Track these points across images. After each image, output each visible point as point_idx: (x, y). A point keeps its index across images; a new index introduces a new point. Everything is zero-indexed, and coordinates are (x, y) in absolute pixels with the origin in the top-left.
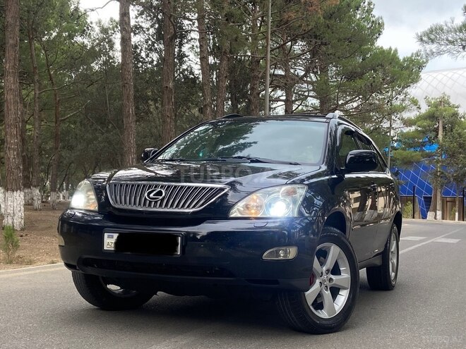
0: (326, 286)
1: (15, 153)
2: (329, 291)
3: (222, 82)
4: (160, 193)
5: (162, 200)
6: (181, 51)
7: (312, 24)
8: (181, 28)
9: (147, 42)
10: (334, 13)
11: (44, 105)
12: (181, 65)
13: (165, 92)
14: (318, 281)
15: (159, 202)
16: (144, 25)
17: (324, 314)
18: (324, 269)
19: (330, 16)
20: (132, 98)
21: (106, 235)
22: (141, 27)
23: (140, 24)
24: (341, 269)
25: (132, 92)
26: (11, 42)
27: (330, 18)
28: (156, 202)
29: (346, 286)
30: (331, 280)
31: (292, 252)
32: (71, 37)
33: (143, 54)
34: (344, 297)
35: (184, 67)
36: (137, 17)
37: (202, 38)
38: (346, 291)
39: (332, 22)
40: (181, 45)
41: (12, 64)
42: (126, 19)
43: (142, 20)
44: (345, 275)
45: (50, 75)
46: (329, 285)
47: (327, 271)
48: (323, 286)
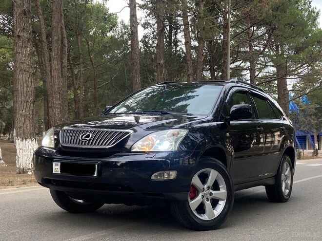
0: (208, 198)
1: (59, 110)
2: (209, 202)
3: (200, 58)
4: (88, 136)
5: (90, 140)
6: (176, 38)
7: (264, 15)
8: (176, 22)
9: (153, 33)
10: (279, 6)
11: (88, 78)
12: (176, 48)
13: (158, 67)
14: (200, 195)
15: (87, 142)
16: (151, 22)
17: (205, 217)
18: (206, 186)
19: (276, 8)
20: (138, 72)
21: (54, 163)
22: (149, 24)
23: (149, 21)
24: (220, 187)
25: (138, 68)
26: (55, 38)
27: (277, 10)
28: (86, 142)
29: (223, 198)
30: (211, 194)
31: (173, 175)
32: (103, 33)
33: (150, 42)
34: (222, 206)
35: (178, 49)
36: (146, 17)
37: (186, 29)
38: (223, 201)
39: (279, 13)
40: (176, 34)
41: (56, 53)
42: (134, 19)
43: (150, 19)
44: (223, 191)
45: (91, 58)
46: (210, 197)
47: (209, 188)
48: (205, 198)
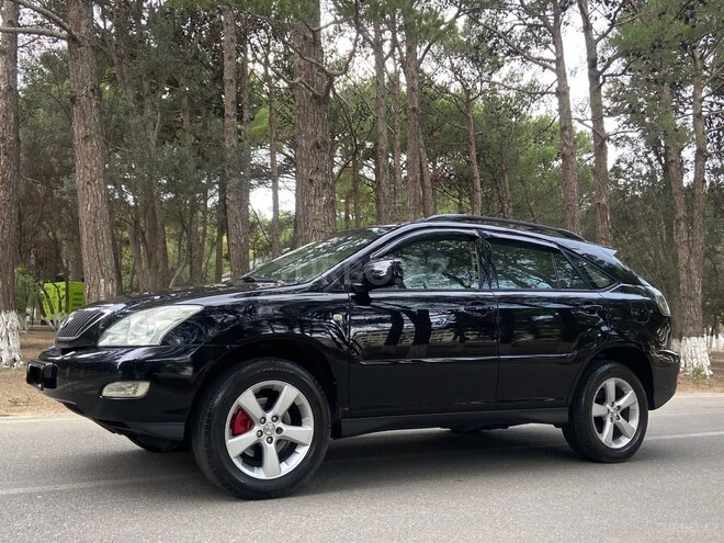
0: (271, 438)
2: (274, 445)
14: (256, 428)
17: (259, 473)
18: (269, 415)
24: (303, 418)
29: (306, 443)
30: (279, 430)
31: (142, 389)
34: (299, 456)
38: (304, 448)
44: (307, 427)
46: (275, 437)
47: (275, 418)
48: (264, 437)
